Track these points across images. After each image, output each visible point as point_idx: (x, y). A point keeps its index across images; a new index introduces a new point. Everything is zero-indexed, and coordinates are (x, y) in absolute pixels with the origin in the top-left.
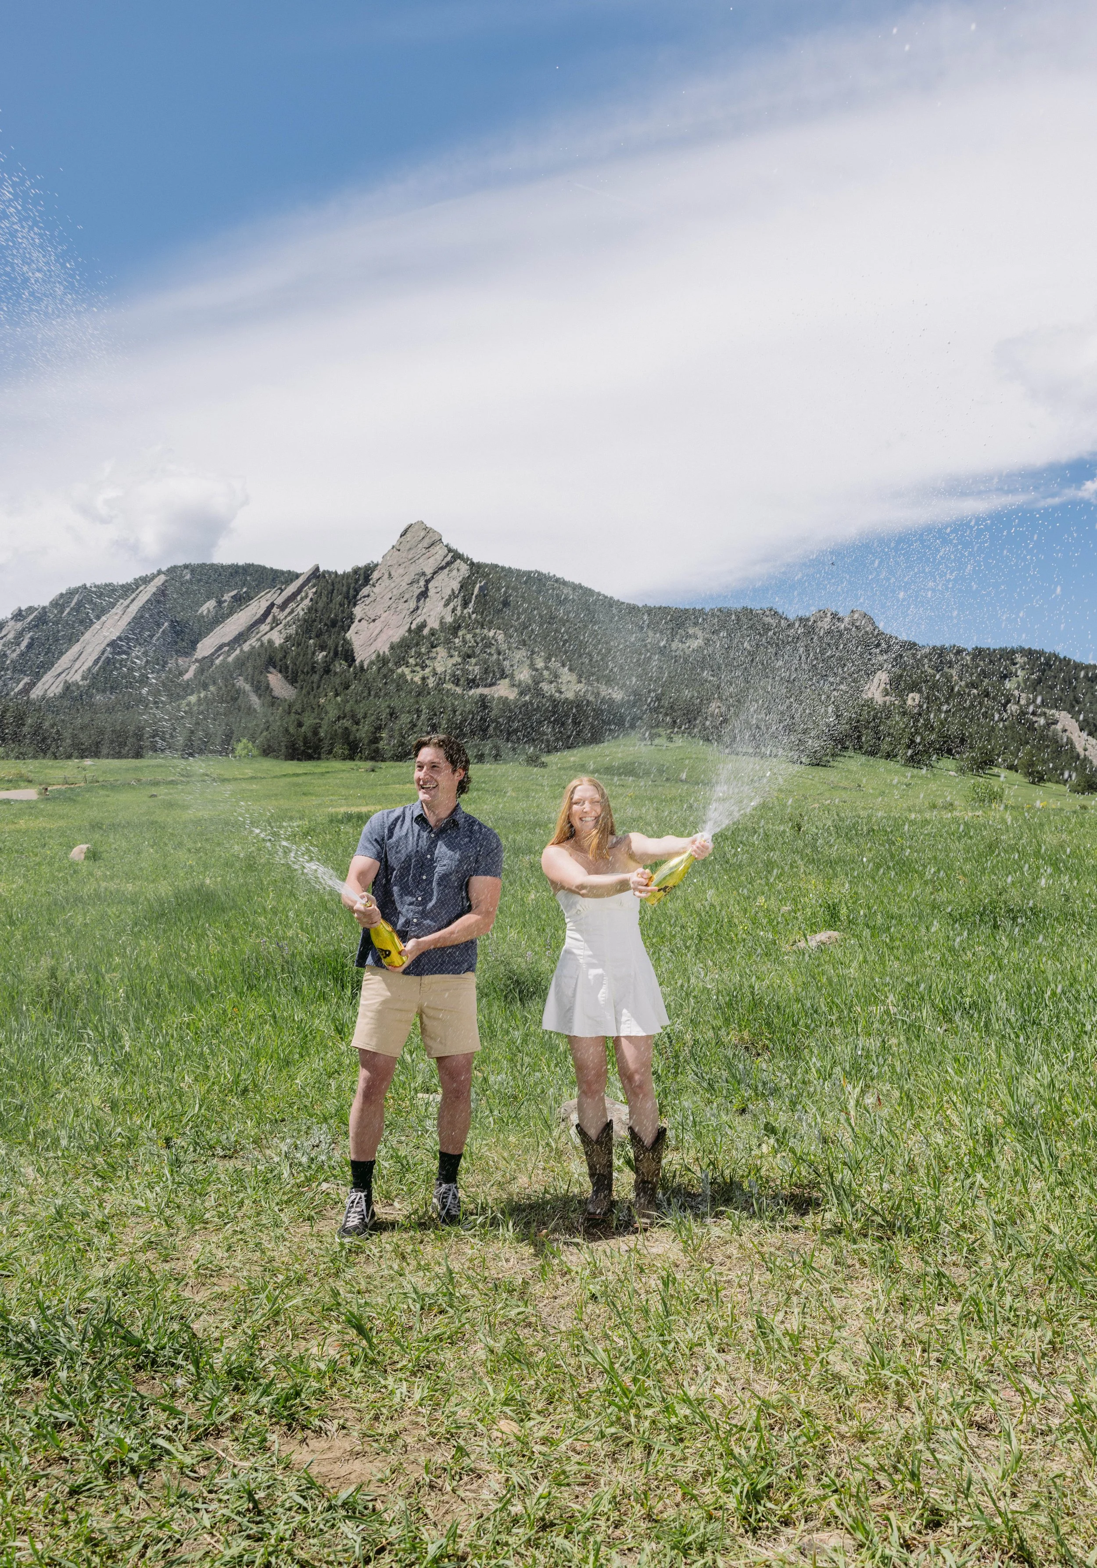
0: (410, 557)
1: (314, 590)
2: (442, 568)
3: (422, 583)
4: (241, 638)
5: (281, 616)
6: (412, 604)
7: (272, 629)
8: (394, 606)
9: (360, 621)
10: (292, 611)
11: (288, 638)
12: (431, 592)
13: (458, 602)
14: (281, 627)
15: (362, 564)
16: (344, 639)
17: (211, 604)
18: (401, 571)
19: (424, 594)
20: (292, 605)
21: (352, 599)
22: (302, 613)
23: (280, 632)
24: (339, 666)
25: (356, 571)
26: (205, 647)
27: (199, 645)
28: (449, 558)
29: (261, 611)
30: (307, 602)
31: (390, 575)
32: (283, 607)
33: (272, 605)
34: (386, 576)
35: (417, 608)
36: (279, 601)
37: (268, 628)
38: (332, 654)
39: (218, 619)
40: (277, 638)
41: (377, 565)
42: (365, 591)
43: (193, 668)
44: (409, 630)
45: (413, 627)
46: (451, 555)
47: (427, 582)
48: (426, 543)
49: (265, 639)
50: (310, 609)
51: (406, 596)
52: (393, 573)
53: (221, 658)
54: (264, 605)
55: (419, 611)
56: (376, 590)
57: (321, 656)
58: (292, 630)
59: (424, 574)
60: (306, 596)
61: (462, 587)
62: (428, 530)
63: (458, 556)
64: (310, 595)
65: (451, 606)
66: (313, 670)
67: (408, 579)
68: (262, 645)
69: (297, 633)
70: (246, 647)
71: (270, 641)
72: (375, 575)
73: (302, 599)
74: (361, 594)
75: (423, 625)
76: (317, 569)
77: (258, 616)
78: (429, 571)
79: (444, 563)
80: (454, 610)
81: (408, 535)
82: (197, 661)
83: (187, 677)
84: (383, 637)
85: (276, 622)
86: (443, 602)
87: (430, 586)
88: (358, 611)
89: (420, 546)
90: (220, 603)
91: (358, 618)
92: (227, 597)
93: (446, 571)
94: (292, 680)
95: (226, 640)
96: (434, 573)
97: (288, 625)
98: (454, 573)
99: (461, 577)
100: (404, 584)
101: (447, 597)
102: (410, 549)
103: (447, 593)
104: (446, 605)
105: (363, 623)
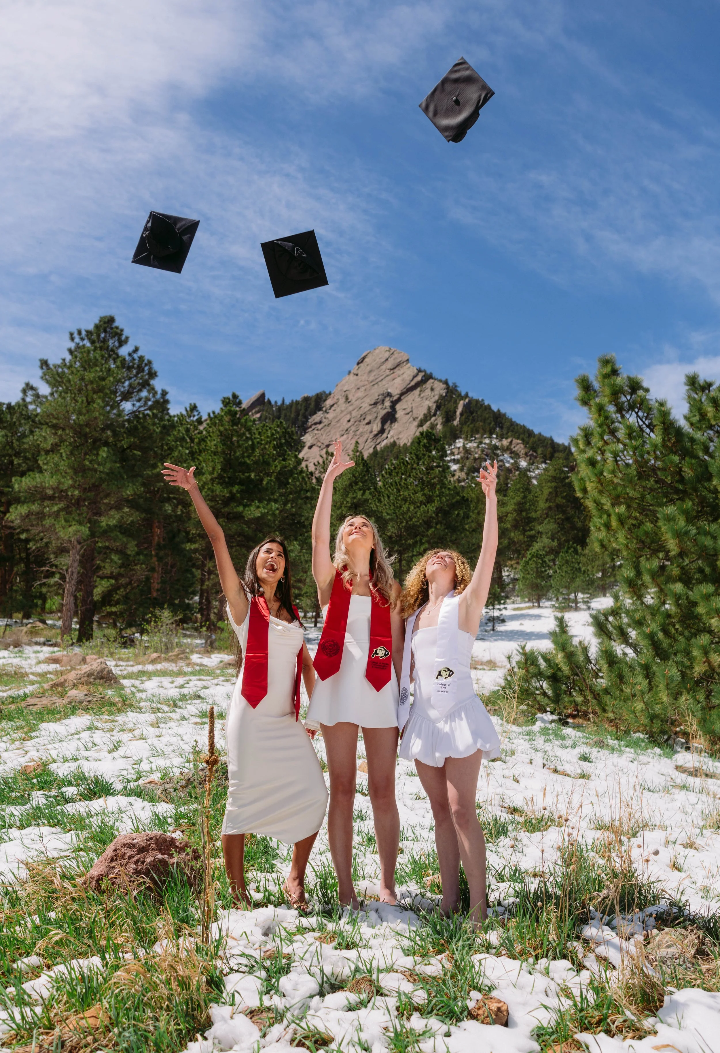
0: (371, 378)
2: (414, 387)
3: (387, 404)
6: (376, 427)
8: (353, 428)
9: (310, 447)
12: (400, 414)
13: (436, 418)
15: (311, 393)
18: (360, 394)
19: (391, 416)
21: (299, 427)
25: (306, 399)
28: (419, 378)
31: (347, 398)
34: (342, 400)
35: (384, 430)
41: (330, 392)
42: (316, 418)
46: (421, 375)
47: (394, 404)
48: (390, 364)
51: (369, 419)
52: (350, 397)
55: (385, 435)
56: (331, 415)
59: (389, 395)
61: (437, 406)
63: (428, 377)
65: (429, 423)
67: (370, 401)
72: (329, 402)
74: (311, 420)
78: (396, 392)
79: (413, 383)
80: (432, 429)
81: (368, 360)
86: (416, 423)
87: (398, 407)
88: (308, 438)
89: (384, 367)
91: (308, 444)
93: (417, 392)
96: (402, 394)
98: (428, 392)
99: (437, 398)
100: (366, 406)
101: (421, 416)
102: (371, 371)
103: (421, 413)
104: (421, 425)
105: (314, 449)
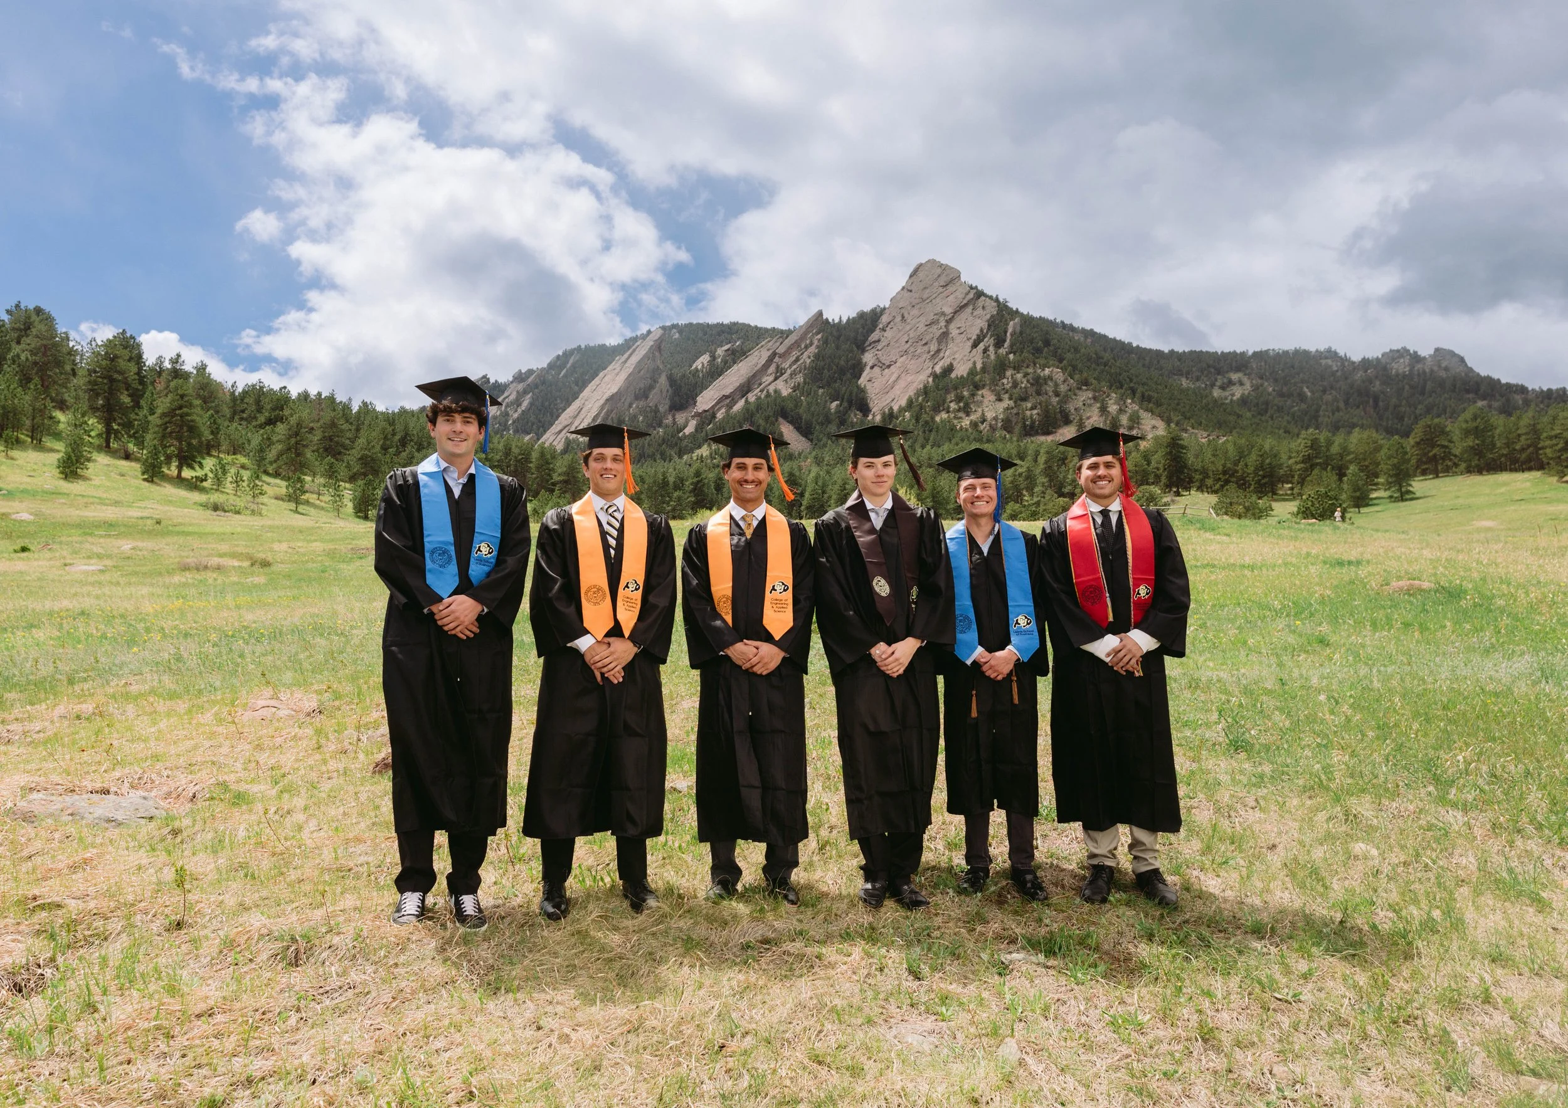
0: (925, 297)
1: (819, 336)
2: (966, 305)
3: (943, 324)
4: (744, 389)
5: (786, 365)
6: (933, 347)
7: (776, 379)
8: (912, 349)
9: (872, 368)
10: (797, 360)
11: (795, 389)
12: (954, 334)
13: (989, 341)
14: (786, 376)
15: (867, 308)
16: (858, 387)
17: (705, 359)
18: (916, 312)
19: (945, 336)
20: (795, 354)
21: (859, 346)
22: (808, 361)
23: (786, 381)
24: (854, 416)
25: (862, 315)
26: (705, 400)
27: (699, 399)
28: (971, 296)
29: (763, 361)
30: (813, 350)
31: (902, 317)
32: (786, 354)
33: (774, 354)
34: (899, 318)
35: (939, 351)
36: (781, 350)
37: (771, 378)
38: (845, 404)
39: (715, 372)
40: (784, 388)
41: (885, 309)
42: (874, 336)
43: (693, 422)
44: (934, 375)
45: (938, 370)
46: (973, 292)
47: (948, 322)
48: (942, 281)
49: (771, 388)
50: (817, 357)
51: (927, 338)
52: (906, 315)
53: (723, 410)
54: (765, 355)
55: (941, 355)
56: (889, 334)
57: (834, 405)
58: (800, 378)
59: (943, 314)
60: (811, 344)
61: (989, 326)
62: (944, 268)
63: (980, 294)
64: (816, 342)
65: (981, 346)
66: (828, 422)
67: (923, 320)
68: (768, 395)
69: (805, 382)
70: (751, 397)
71: (776, 391)
72: (885, 319)
73: (806, 347)
74: (870, 339)
75: (949, 369)
76: (820, 314)
77: (760, 366)
78: (948, 310)
79: (965, 302)
80: (985, 351)
81: (921, 274)
82: (698, 415)
83: (688, 430)
84: (902, 384)
85: (780, 372)
86: (970, 343)
87: (952, 326)
88: (868, 358)
89: (935, 285)
90: (713, 357)
91: (870, 365)
92: (720, 352)
93: (969, 309)
94: (806, 432)
95: (727, 392)
96: (956, 313)
97: (793, 374)
98: (979, 311)
99: (988, 317)
100: (922, 328)
101: (974, 337)
102: (925, 288)
103: (974, 333)
104: (975, 345)
105: (876, 369)
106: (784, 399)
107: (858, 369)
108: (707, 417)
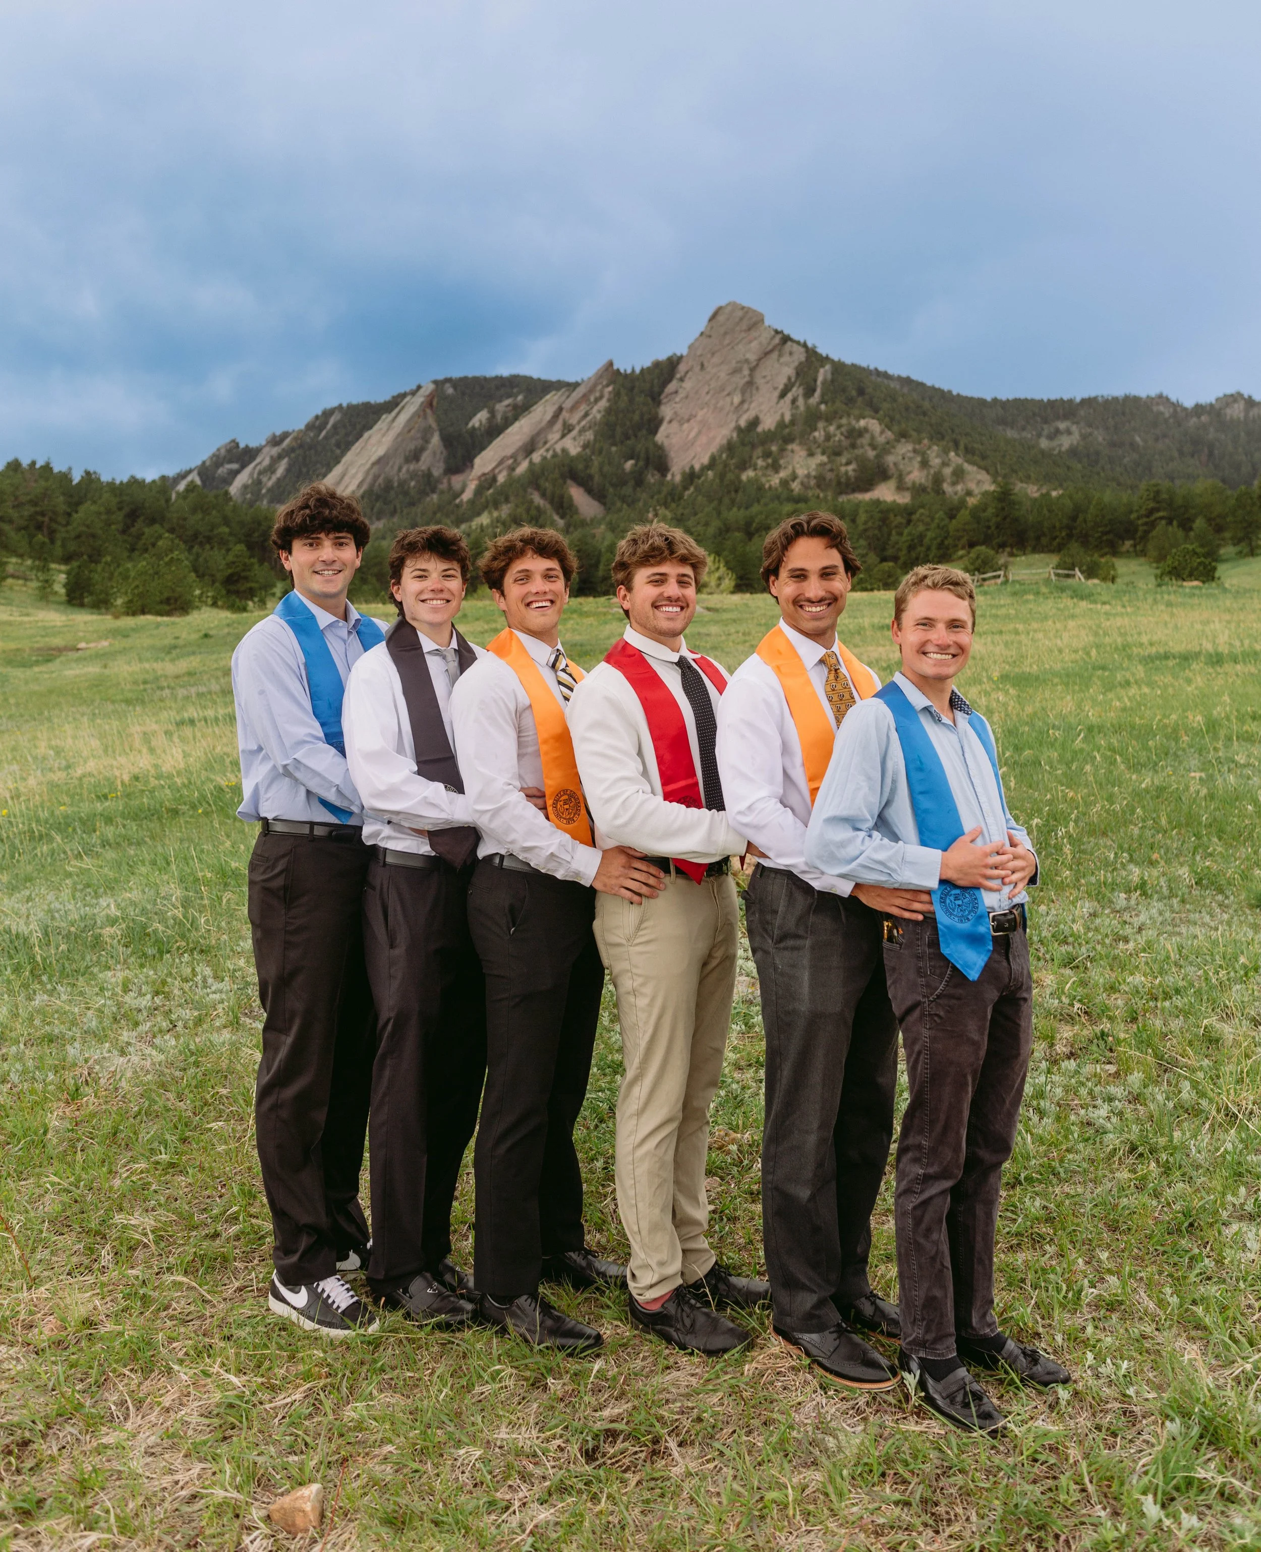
0: (727, 343)
1: (610, 388)
2: (771, 351)
3: (746, 372)
4: (528, 449)
5: (573, 420)
6: (737, 399)
7: (563, 436)
8: (714, 401)
9: (670, 422)
10: (586, 415)
11: (585, 446)
12: (759, 381)
13: (797, 391)
14: (574, 433)
15: (663, 356)
16: (656, 443)
17: (483, 415)
18: (717, 360)
19: (751, 385)
20: (583, 408)
21: (656, 398)
22: (599, 416)
23: (574, 439)
24: (652, 478)
25: (657, 365)
26: (484, 462)
27: (477, 461)
28: (777, 340)
29: (548, 416)
30: (603, 404)
31: (702, 366)
32: (573, 408)
33: (560, 409)
34: (698, 367)
35: (742, 402)
36: (568, 404)
37: (557, 436)
38: (641, 463)
39: (494, 431)
40: (572, 446)
41: (682, 357)
42: (672, 387)
43: (472, 486)
44: (738, 429)
45: (743, 423)
46: (778, 337)
47: (752, 370)
48: (745, 325)
49: (558, 448)
50: (608, 411)
51: (728, 389)
52: (706, 364)
53: (506, 472)
54: (550, 411)
55: (746, 406)
56: (687, 384)
57: (629, 465)
58: (590, 435)
59: (747, 361)
60: (602, 397)
61: (797, 374)
62: (746, 310)
63: (786, 339)
64: (607, 396)
65: (790, 396)
66: (624, 483)
67: (727, 369)
68: (555, 455)
69: (596, 440)
70: (536, 457)
71: (564, 450)
72: (682, 368)
73: (597, 400)
74: (667, 391)
75: (755, 422)
76: (611, 364)
77: (544, 423)
78: (752, 357)
79: (770, 347)
80: (794, 401)
81: (721, 318)
82: (476, 478)
83: (467, 495)
84: (705, 440)
85: (567, 429)
86: (776, 394)
87: (757, 374)
88: (666, 411)
89: (737, 330)
90: (492, 413)
91: (667, 419)
92: (500, 407)
93: (775, 355)
94: (599, 495)
95: (509, 451)
96: (761, 360)
97: (582, 431)
98: (786, 358)
99: (796, 364)
100: (724, 375)
101: (781, 387)
102: (726, 333)
103: (781, 382)
104: (783, 395)
105: (675, 424)
106: (573, 459)
107: (654, 424)
108: (488, 481)
